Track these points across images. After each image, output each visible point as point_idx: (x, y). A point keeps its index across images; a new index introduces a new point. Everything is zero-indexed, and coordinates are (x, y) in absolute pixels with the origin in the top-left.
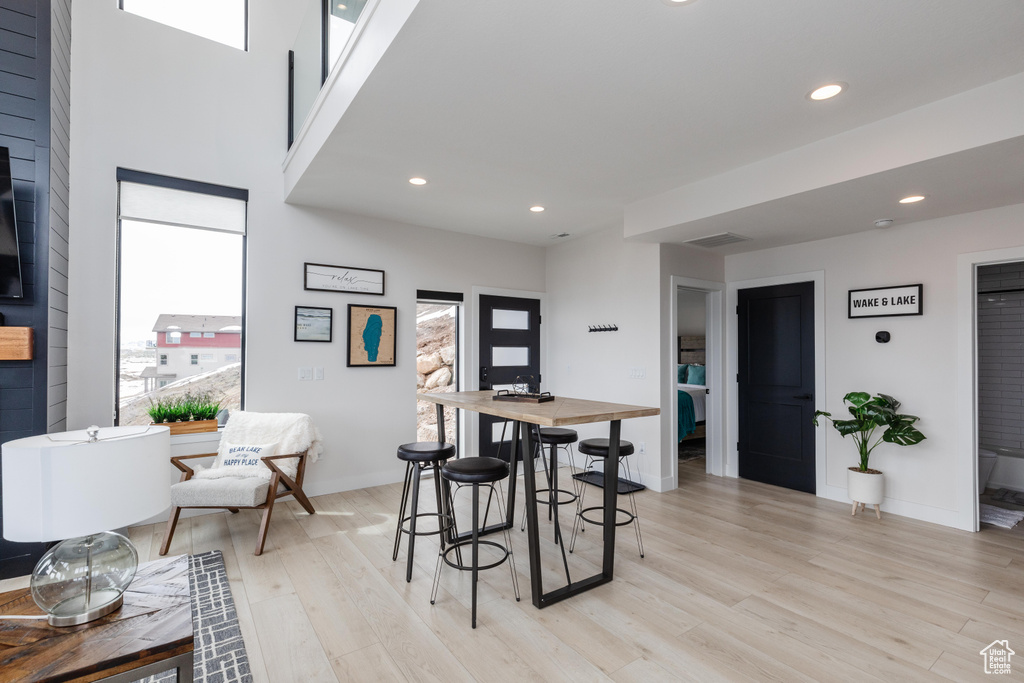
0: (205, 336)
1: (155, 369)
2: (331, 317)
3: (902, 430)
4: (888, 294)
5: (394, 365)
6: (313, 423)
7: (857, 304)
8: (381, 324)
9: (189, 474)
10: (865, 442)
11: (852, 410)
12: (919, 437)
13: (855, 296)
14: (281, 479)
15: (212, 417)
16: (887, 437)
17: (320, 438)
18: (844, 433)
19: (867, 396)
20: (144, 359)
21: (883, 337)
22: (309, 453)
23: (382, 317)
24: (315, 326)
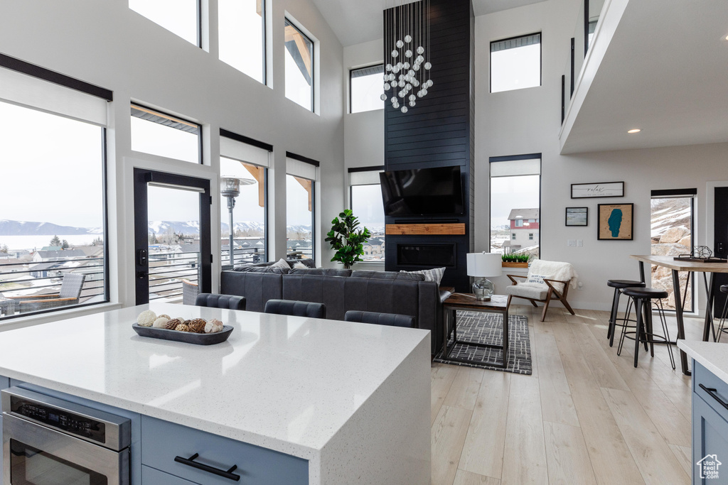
1: (509, 242)
2: (587, 212)
5: (632, 239)
6: (572, 268)
8: (621, 215)
9: (515, 283)
14: (553, 290)
15: (525, 261)
17: (576, 276)
20: (504, 236)
22: (571, 283)
23: (622, 210)
24: (577, 217)
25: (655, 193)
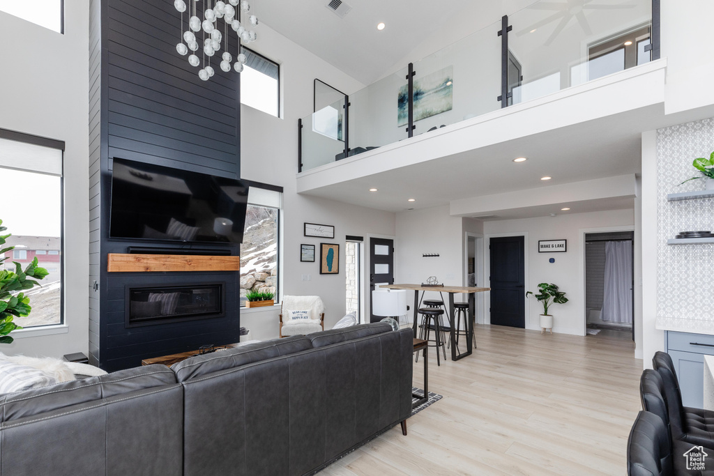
0: (49, 253)
2: (314, 250)
3: (560, 298)
4: (554, 243)
5: (338, 273)
7: (542, 246)
8: (333, 253)
10: (546, 303)
11: (540, 291)
12: (566, 300)
13: (541, 243)
15: (270, 299)
16: (555, 301)
18: (539, 299)
19: (547, 285)
21: (552, 261)
23: (334, 249)
24: (308, 254)
25: (349, 238)
